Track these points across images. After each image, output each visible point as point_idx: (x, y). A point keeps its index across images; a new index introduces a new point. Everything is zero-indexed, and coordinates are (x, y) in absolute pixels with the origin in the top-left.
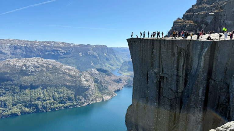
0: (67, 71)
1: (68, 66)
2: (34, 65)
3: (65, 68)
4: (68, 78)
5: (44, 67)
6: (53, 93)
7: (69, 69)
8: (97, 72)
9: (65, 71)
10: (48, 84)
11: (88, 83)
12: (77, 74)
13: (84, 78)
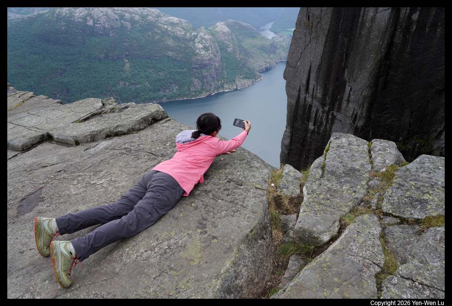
0: (169, 29)
1: (171, 18)
2: (107, 16)
3: (166, 21)
4: (170, 42)
5: (126, 20)
6: (145, 72)
7: (173, 24)
8: (226, 29)
9: (166, 27)
10: (137, 54)
11: (209, 53)
12: (188, 34)
13: (202, 44)
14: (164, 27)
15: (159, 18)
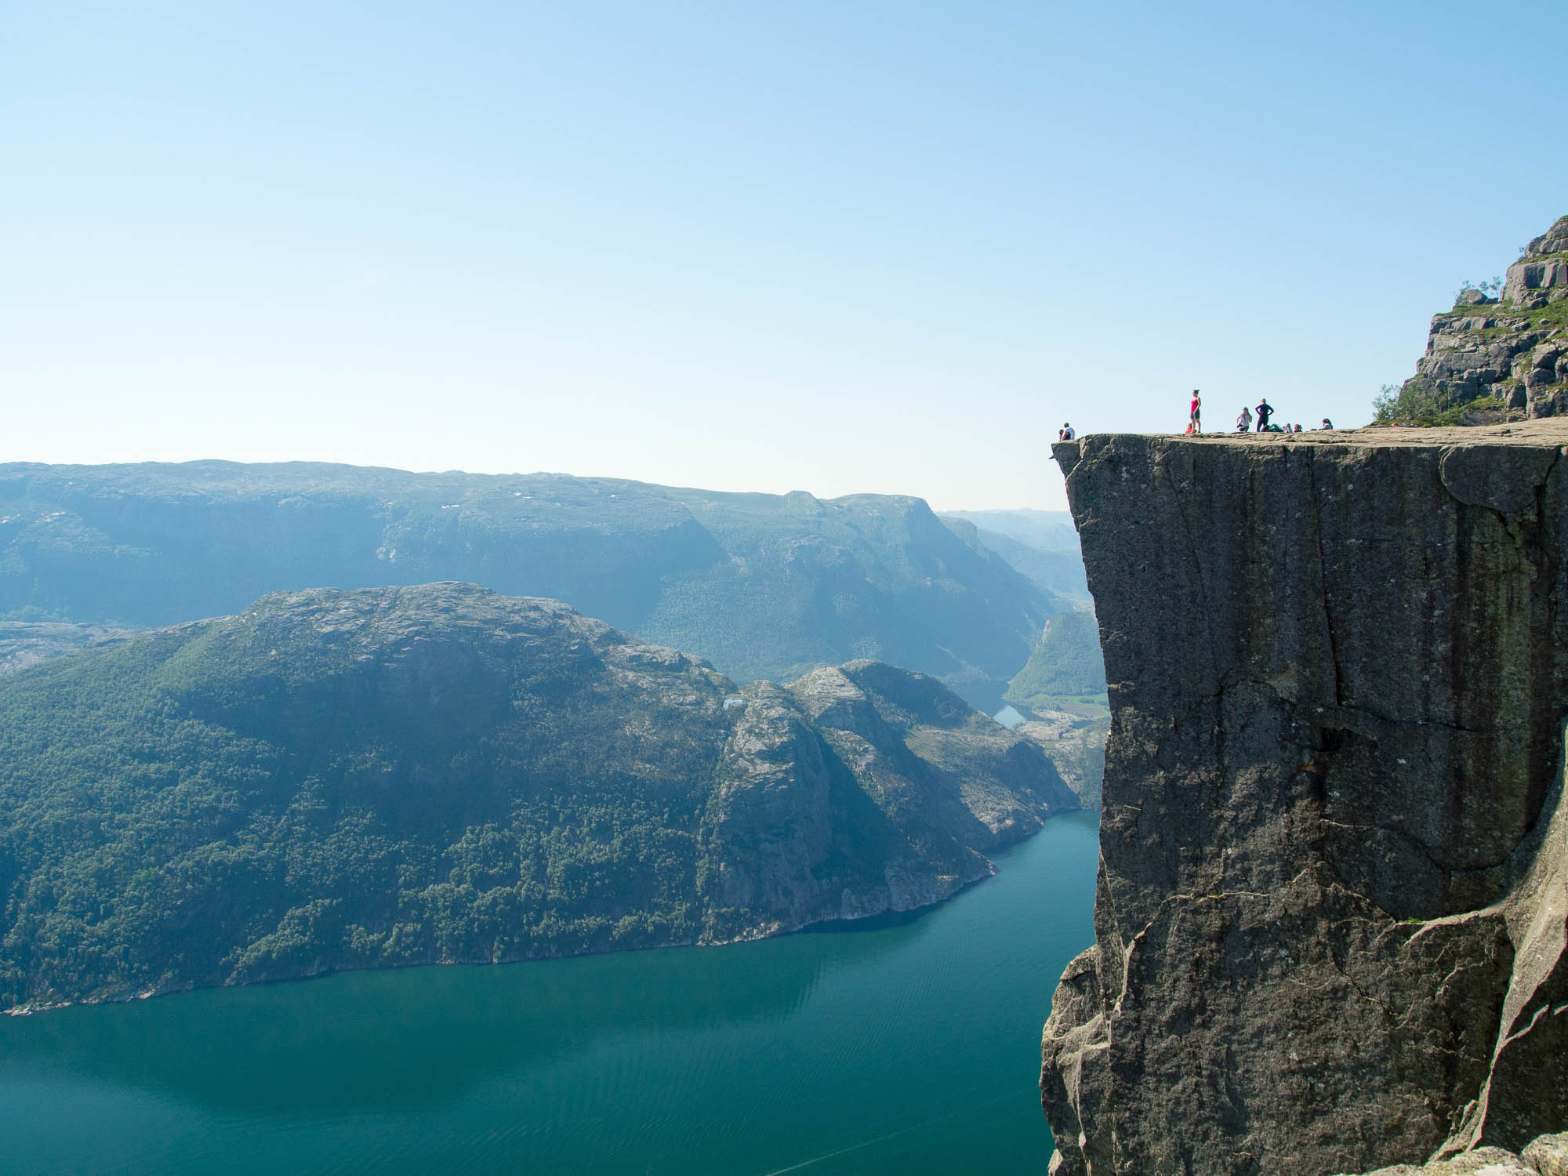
0: (641, 683)
2: (429, 635)
3: (632, 659)
4: (643, 730)
7: (655, 666)
8: (850, 692)
9: (631, 675)
11: (786, 772)
12: (711, 703)
13: (759, 736)
14: (626, 677)
15: (611, 648)
